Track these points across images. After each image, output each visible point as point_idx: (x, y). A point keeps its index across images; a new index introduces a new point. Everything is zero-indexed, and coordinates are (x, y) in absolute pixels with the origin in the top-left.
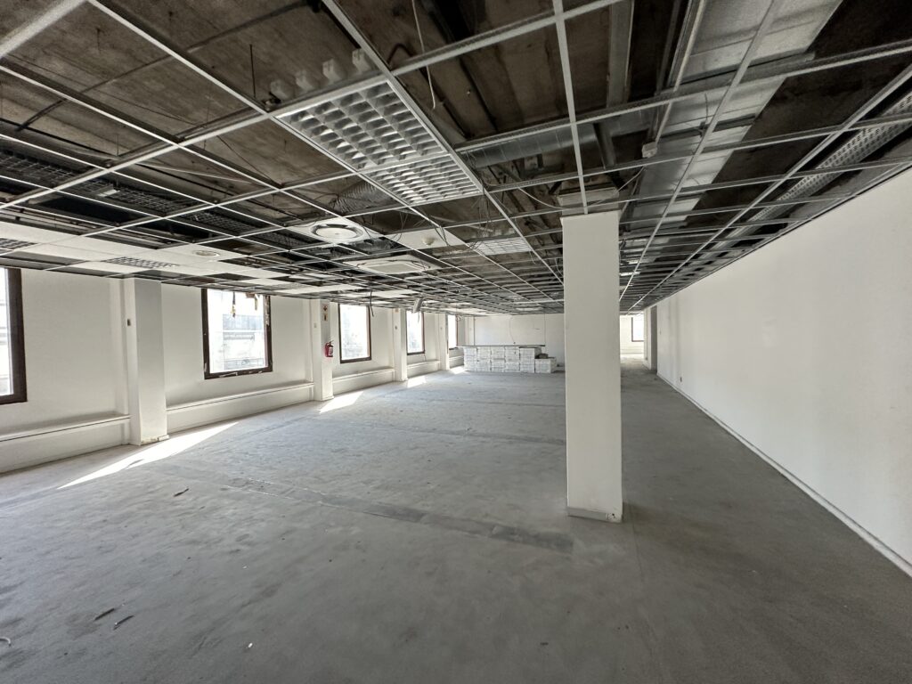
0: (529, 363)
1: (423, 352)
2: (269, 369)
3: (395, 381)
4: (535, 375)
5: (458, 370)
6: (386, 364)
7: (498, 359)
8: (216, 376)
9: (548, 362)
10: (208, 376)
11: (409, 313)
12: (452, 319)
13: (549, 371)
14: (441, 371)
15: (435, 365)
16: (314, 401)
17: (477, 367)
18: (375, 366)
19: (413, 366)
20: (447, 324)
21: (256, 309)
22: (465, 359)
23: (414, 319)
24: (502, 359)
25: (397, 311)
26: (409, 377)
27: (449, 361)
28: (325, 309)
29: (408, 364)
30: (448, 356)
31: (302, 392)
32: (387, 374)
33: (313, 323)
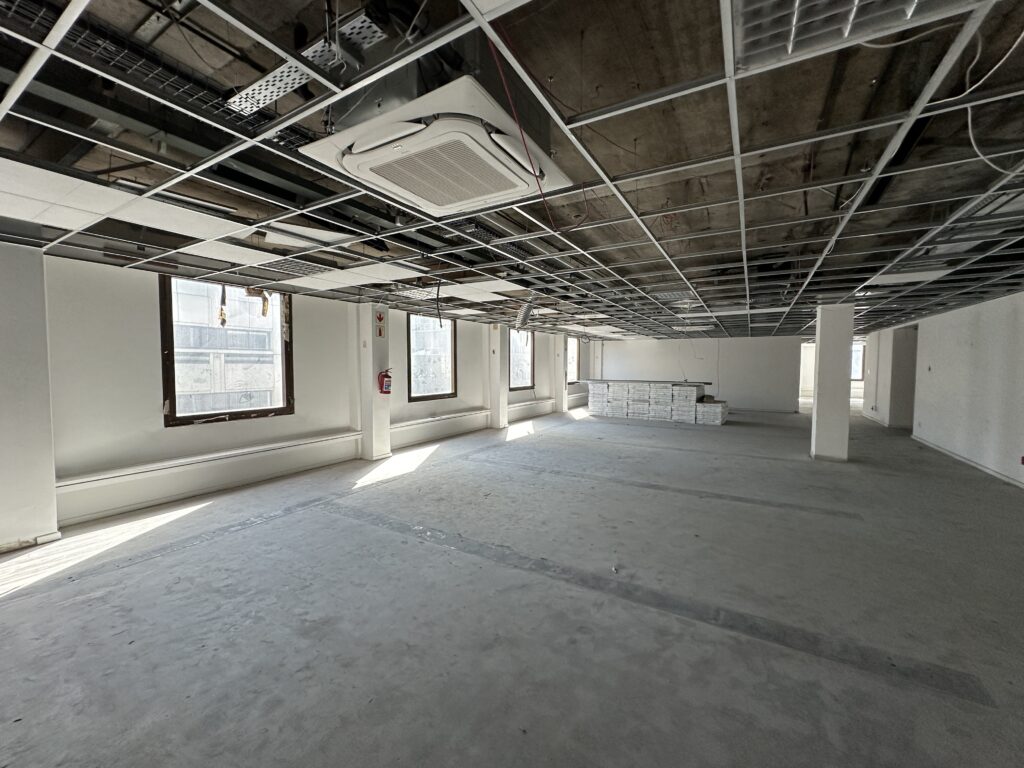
0: (686, 408)
1: (532, 387)
2: (289, 408)
3: (490, 429)
4: (697, 428)
5: (579, 414)
6: (478, 403)
7: (639, 401)
8: (188, 421)
9: (718, 408)
10: (171, 420)
11: (513, 332)
12: (573, 343)
13: (718, 422)
14: (556, 414)
15: (547, 406)
16: (361, 460)
17: (608, 411)
18: (462, 406)
19: (517, 408)
20: (566, 349)
21: (264, 314)
22: (590, 399)
23: (520, 340)
24: (644, 401)
25: (495, 328)
26: (511, 422)
27: (567, 399)
28: (380, 319)
29: (509, 404)
30: (565, 392)
31: (341, 446)
32: (479, 418)
33: (362, 340)
